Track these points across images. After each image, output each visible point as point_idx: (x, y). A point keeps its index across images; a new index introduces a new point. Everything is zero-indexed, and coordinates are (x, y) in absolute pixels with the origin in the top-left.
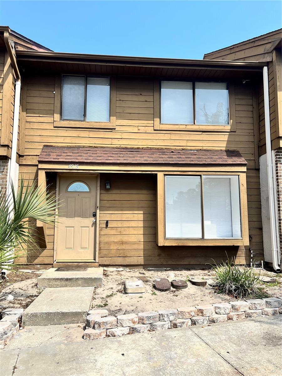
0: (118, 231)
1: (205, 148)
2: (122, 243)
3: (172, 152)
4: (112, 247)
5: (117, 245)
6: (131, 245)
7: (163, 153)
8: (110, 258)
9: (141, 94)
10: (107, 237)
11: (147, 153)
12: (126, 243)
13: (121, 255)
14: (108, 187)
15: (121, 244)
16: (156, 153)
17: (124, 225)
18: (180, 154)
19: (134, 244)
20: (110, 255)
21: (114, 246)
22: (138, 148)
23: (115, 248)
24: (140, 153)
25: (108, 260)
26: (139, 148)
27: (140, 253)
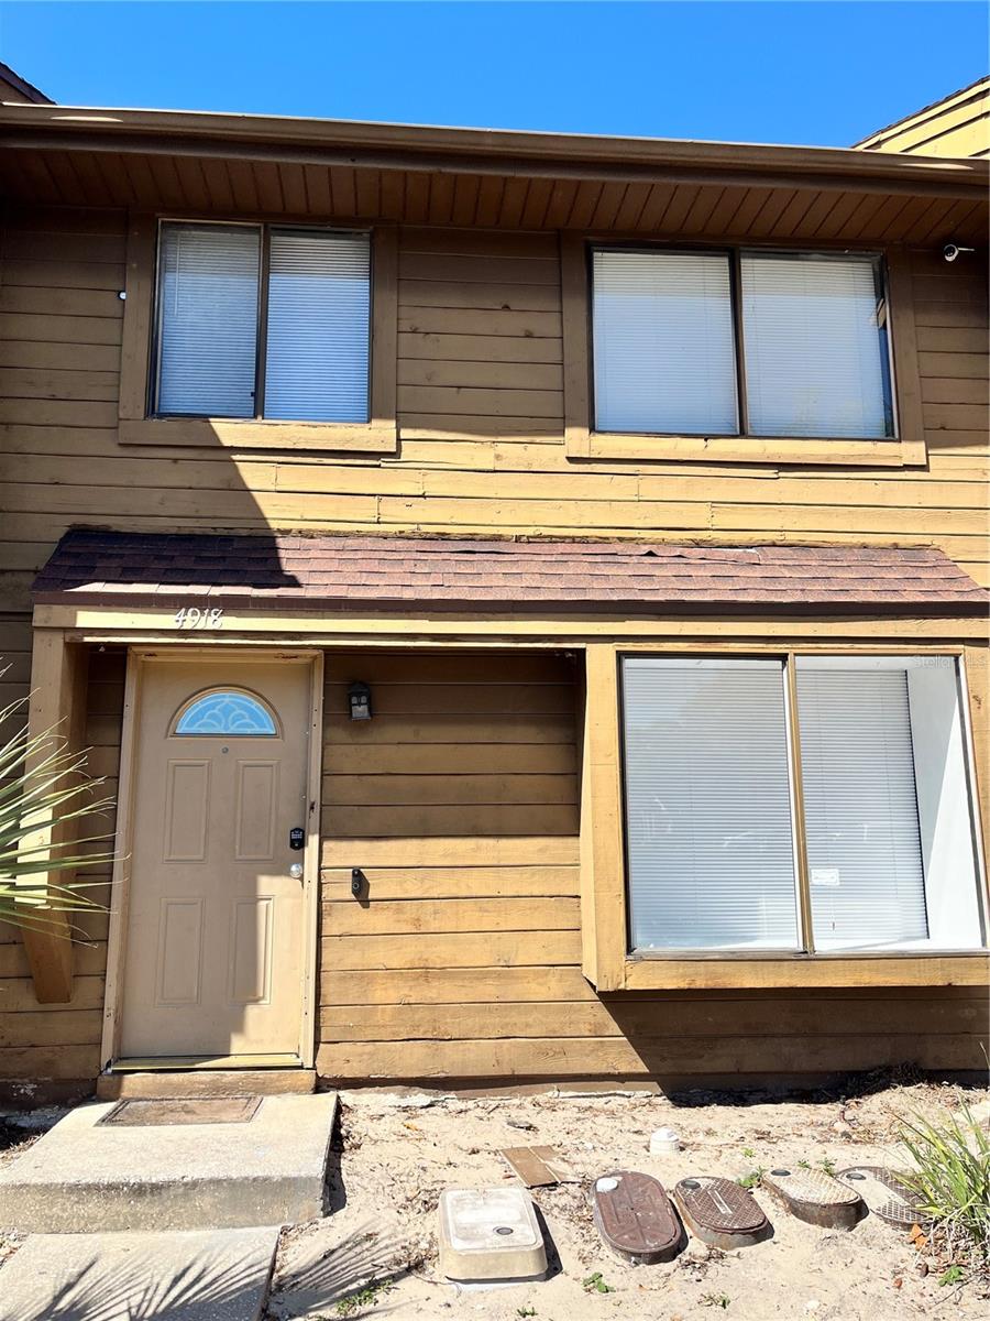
0: (402, 917)
1: (792, 538)
2: (425, 973)
3: (650, 554)
4: (378, 994)
5: (401, 983)
6: (466, 983)
7: (610, 558)
8: (370, 1047)
9: (506, 307)
10: (354, 948)
11: (536, 558)
12: (444, 973)
13: (422, 1030)
14: (360, 711)
15: (421, 981)
16: (574, 558)
17: (431, 887)
18: (684, 561)
19: (477, 979)
20: (368, 1031)
21: (386, 989)
22: (497, 538)
23: (393, 995)
24: (506, 558)
25: (361, 1055)
26: (501, 536)
27: (508, 1020)
